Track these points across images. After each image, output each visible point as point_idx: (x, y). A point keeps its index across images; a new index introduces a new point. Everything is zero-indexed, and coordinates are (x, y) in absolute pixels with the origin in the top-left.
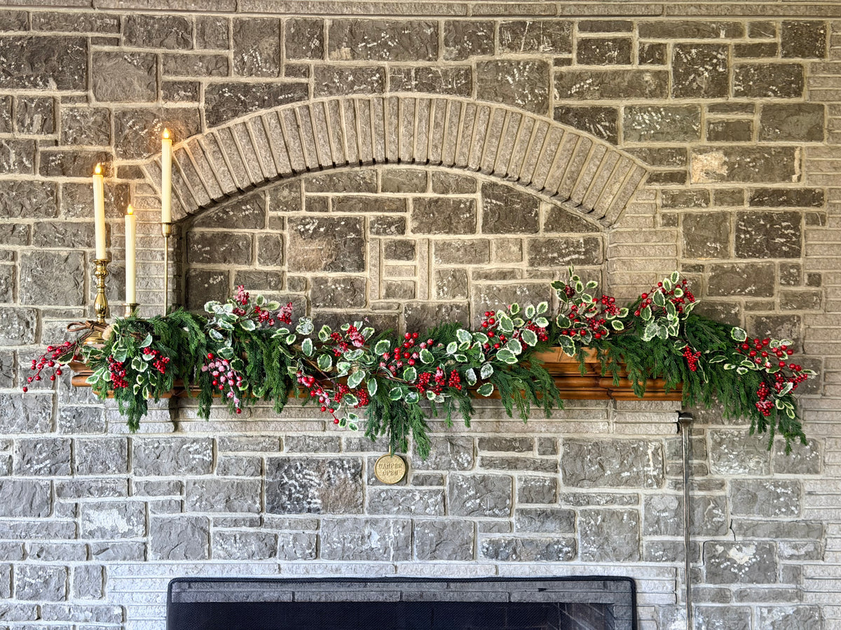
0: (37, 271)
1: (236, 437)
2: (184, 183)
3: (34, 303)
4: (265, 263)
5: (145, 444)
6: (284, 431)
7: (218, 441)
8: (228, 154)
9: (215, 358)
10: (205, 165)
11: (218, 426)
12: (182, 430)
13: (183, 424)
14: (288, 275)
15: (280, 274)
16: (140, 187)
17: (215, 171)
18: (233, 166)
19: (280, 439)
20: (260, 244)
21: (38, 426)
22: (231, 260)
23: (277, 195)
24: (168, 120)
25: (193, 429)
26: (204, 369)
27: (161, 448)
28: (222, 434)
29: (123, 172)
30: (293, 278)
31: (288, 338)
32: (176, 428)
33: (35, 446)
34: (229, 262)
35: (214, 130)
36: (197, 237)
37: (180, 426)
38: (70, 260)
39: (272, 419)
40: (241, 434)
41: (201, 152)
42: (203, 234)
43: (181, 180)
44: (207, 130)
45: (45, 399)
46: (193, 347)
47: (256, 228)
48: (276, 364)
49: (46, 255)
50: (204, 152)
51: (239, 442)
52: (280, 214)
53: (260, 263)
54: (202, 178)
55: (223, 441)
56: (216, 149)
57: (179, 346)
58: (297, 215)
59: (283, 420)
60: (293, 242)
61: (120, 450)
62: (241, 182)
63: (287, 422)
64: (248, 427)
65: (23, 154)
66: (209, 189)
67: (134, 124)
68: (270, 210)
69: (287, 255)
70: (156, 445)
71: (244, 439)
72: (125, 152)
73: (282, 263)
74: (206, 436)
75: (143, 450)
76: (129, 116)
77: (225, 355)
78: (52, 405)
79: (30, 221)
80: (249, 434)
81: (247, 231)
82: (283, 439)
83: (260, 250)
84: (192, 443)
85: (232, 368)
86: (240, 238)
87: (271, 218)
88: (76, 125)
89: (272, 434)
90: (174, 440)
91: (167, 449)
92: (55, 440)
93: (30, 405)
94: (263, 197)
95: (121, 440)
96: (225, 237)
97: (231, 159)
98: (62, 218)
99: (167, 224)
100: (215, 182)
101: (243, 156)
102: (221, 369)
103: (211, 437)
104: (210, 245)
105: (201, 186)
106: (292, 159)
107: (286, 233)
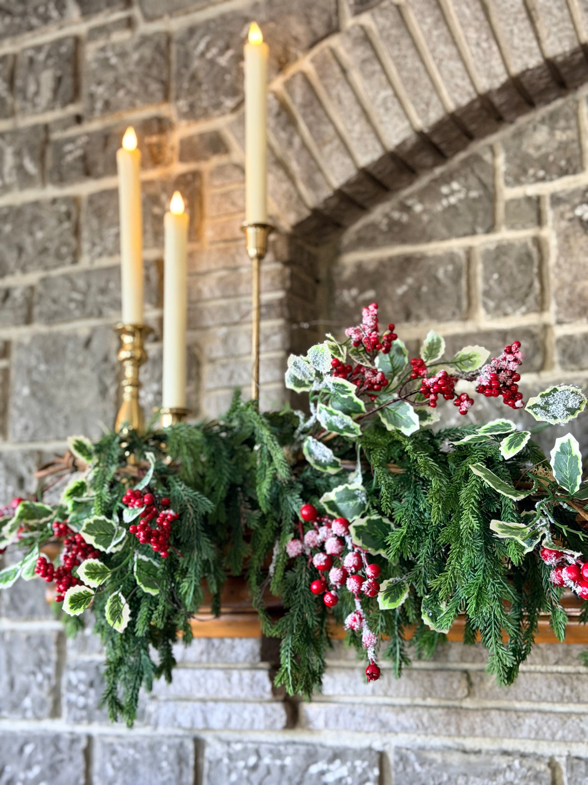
0: (40, 373)
1: (434, 749)
2: (304, 146)
3: (33, 440)
4: (498, 311)
5: (230, 757)
6: (564, 740)
7: (392, 758)
8: (394, 58)
9: (318, 517)
10: (347, 96)
11: (389, 716)
12: (307, 726)
13: (310, 710)
14: (559, 332)
15: (536, 331)
16: (220, 171)
17: (368, 106)
18: (405, 81)
19: (553, 765)
20: (486, 268)
21: (27, 702)
22: (422, 312)
23: (519, 147)
24: (272, 19)
25: (332, 723)
26: (293, 549)
27: (262, 770)
28: (402, 740)
29: (189, 151)
30: (570, 338)
31: (505, 441)
32: (294, 719)
33: (21, 750)
34: (418, 319)
35: (366, 19)
36: (348, 273)
37: (302, 713)
38: (95, 344)
39: (527, 705)
40: (449, 742)
41: (336, 69)
42: (359, 266)
43: (297, 141)
44: (349, 22)
45: (41, 640)
46: (263, 490)
47: (474, 233)
48: (469, 521)
49: (55, 339)
50: (344, 71)
51: (445, 766)
52: (532, 190)
53: (488, 311)
54: (341, 127)
55: (403, 759)
56: (369, 53)
57: (232, 488)
58: (573, 186)
59: (559, 708)
60: (566, 249)
61: (177, 768)
62: (424, 114)
63: (569, 714)
64: (465, 724)
65: (25, 152)
66: (353, 145)
67: (208, 47)
68: (507, 183)
69: (553, 281)
70: (252, 760)
71: (456, 759)
72: (192, 106)
73: (541, 306)
74: (365, 743)
75: (225, 770)
76: (199, 33)
77: (342, 506)
78: (54, 657)
79: (33, 277)
80: (470, 743)
81: (456, 245)
82: (562, 762)
83: (486, 280)
84: (331, 761)
85: (359, 543)
86: (439, 260)
87: (508, 203)
88: (109, 76)
89: (529, 747)
90: (291, 749)
91: (275, 773)
92: (56, 738)
93: (18, 656)
94: (487, 157)
95: (181, 745)
96: (407, 263)
97: (400, 67)
98: (85, 262)
99: (257, 225)
100: (366, 128)
101: (429, 58)
102: (331, 546)
103: (377, 746)
104: (374, 285)
105: (337, 142)
106: (543, 33)
107: (550, 234)
